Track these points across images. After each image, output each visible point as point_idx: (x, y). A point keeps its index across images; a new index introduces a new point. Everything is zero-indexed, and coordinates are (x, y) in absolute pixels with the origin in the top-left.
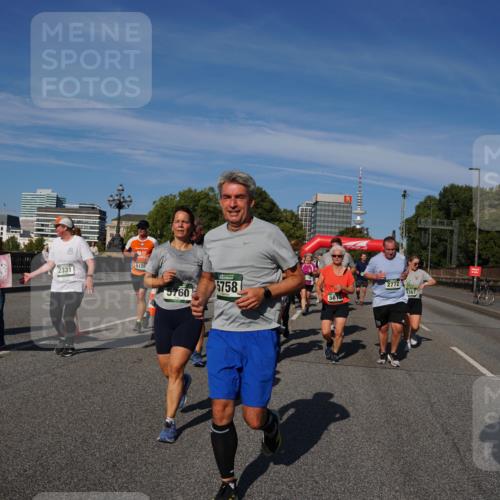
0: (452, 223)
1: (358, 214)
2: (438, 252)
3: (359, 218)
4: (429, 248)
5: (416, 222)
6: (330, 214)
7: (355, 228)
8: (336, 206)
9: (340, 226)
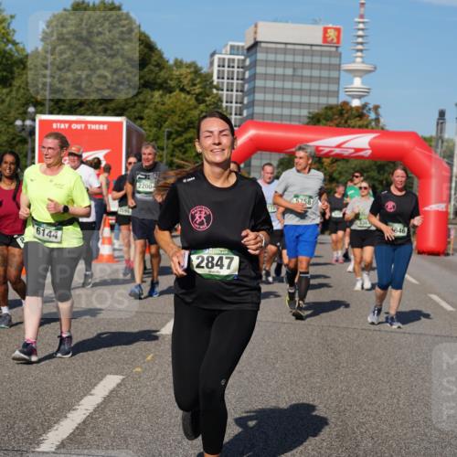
1: (355, 73)
6: (289, 72)
7: (346, 104)
8: (303, 53)
9: (314, 100)
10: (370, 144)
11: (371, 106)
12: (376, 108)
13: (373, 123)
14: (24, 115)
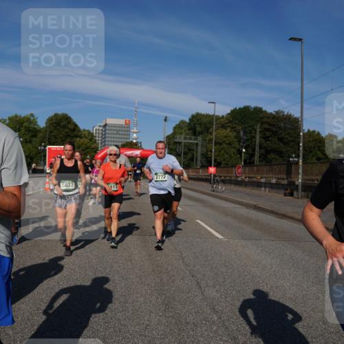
0: (197, 139)
1: (134, 132)
2: (188, 158)
4: (182, 155)
5: (174, 137)
6: (115, 132)
7: (132, 142)
8: (120, 127)
9: (123, 140)
10: (140, 153)
12: (141, 143)
14: (41, 145)
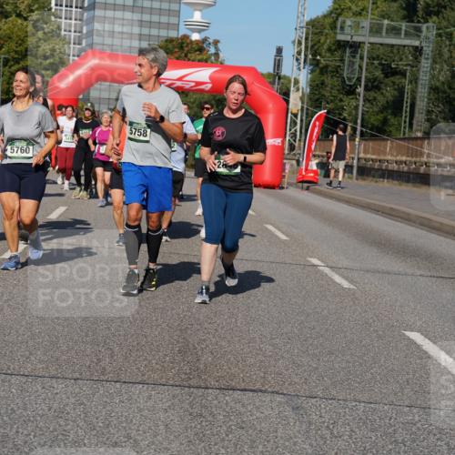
0: (419, 30)
1: (195, 6)
2: (381, 100)
3: (197, 16)
4: (361, 90)
5: (333, 27)
7: (186, 37)
9: (154, 32)
10: (211, 78)
11: (211, 41)
12: (216, 42)
13: (213, 58)
